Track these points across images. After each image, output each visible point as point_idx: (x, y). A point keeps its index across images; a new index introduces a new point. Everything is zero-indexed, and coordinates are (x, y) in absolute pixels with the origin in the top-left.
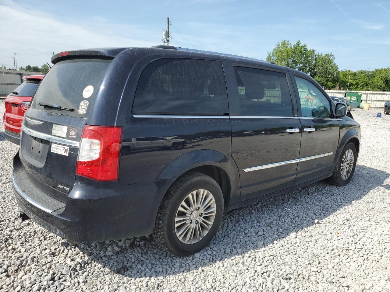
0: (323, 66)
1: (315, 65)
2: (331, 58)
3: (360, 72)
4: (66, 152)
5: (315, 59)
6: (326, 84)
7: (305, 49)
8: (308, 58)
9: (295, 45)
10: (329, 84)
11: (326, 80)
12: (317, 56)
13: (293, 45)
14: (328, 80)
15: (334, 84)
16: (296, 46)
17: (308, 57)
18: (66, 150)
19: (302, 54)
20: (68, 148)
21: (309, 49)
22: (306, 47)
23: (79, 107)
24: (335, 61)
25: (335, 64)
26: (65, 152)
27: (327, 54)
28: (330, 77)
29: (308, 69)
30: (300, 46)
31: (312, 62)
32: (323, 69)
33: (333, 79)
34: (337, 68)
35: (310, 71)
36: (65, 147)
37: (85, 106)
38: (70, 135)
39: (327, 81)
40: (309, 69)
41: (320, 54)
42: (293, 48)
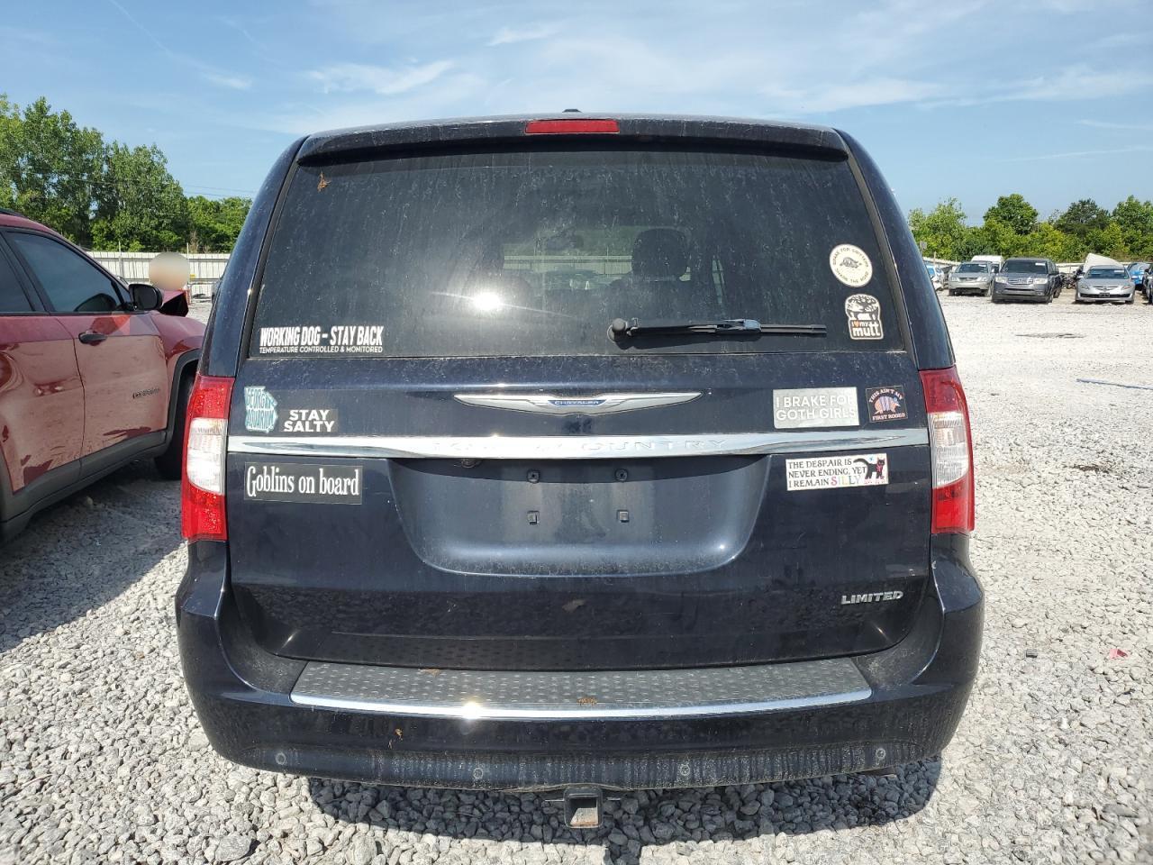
0: (136, 183)
1: (110, 178)
2: (156, 159)
3: (227, 202)
4: (874, 474)
5: (108, 160)
6: (157, 236)
7: (70, 128)
8: (84, 157)
9: (29, 109)
10: (167, 235)
11: (153, 223)
12: (112, 152)
13: (23, 108)
14: (160, 224)
15: (178, 234)
16: (32, 113)
17: (82, 151)
18: (872, 469)
19: (62, 141)
20: (883, 456)
21: (80, 127)
22: (71, 122)
23: (847, 318)
24: (170, 169)
25: (170, 178)
26: (869, 476)
27: (141, 146)
28: (164, 217)
29: (89, 189)
30: (49, 114)
31: (101, 170)
32: (140, 191)
33: (174, 222)
34: (178, 190)
35: (98, 197)
36: (867, 457)
37: (871, 314)
38: (879, 414)
39: (156, 228)
40: (94, 191)
41: (120, 146)
42: (23, 118)
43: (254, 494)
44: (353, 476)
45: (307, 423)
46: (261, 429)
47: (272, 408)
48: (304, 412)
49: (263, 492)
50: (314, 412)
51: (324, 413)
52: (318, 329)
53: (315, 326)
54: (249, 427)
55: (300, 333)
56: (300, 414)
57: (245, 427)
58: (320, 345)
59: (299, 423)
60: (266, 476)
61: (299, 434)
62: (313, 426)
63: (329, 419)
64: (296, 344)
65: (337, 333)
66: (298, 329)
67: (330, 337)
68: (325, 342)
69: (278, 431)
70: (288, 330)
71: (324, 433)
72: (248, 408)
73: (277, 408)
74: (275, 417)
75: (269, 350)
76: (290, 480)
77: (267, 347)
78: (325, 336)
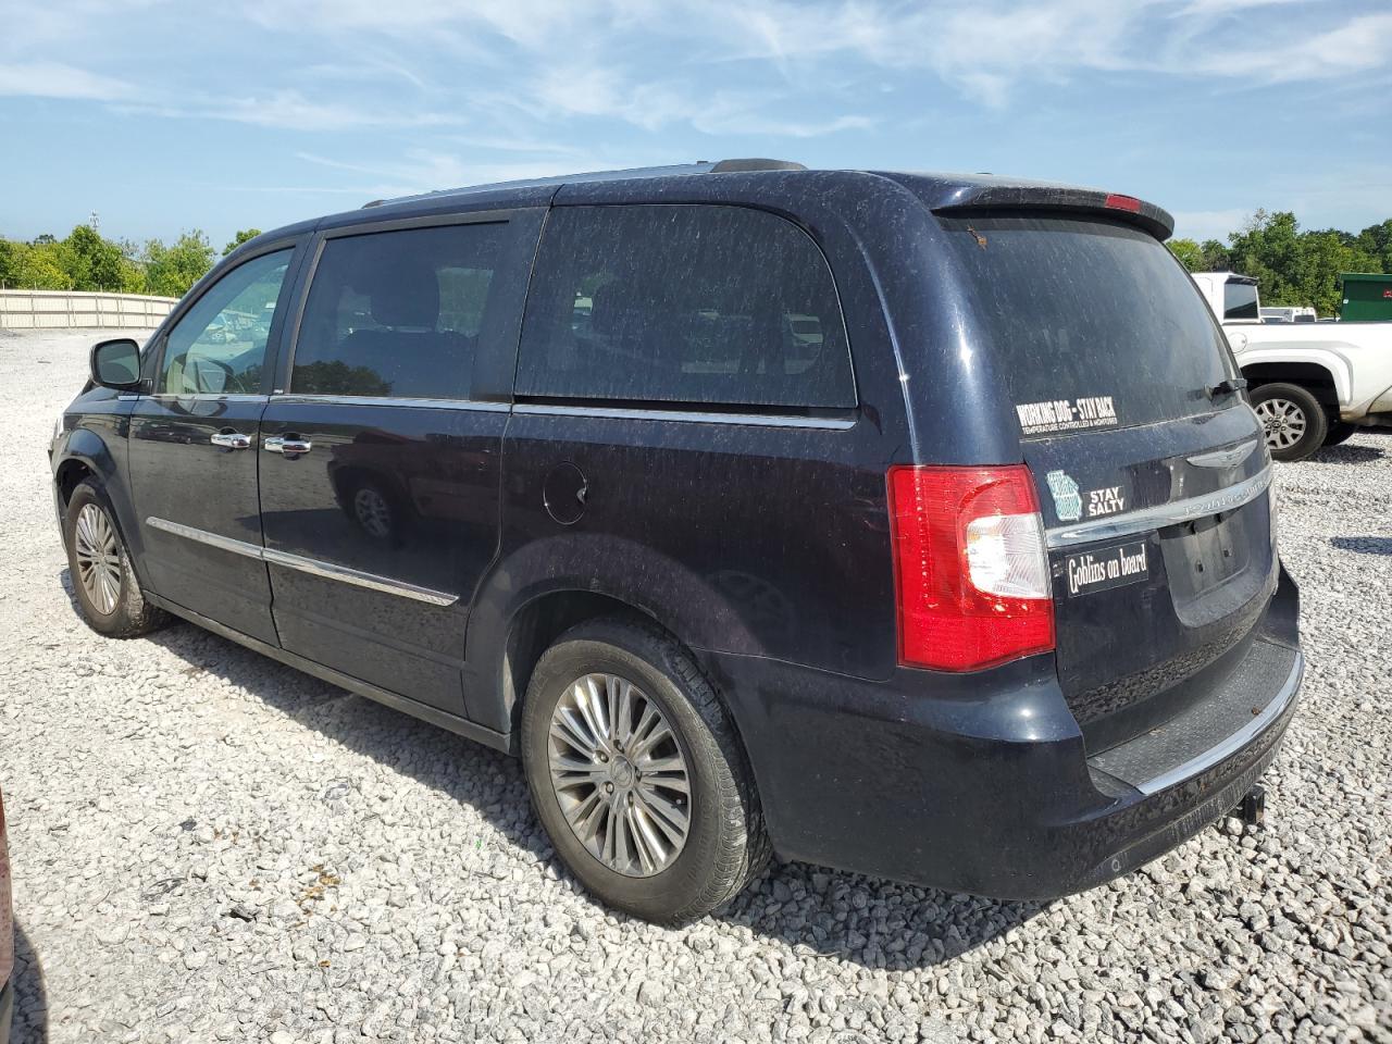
43: (1076, 590)
44: (1141, 553)
45: (1105, 504)
46: (1072, 518)
47: (1076, 493)
48: (1101, 492)
49: (1084, 586)
50: (1108, 491)
51: (1116, 490)
52: (1066, 403)
53: (1063, 400)
54: (1061, 518)
55: (1054, 409)
56: (1098, 495)
57: (1058, 519)
58: (1074, 420)
59: (1100, 505)
60: (1084, 567)
61: (1102, 516)
62: (1110, 507)
63: (1119, 497)
64: (1054, 421)
65: (1082, 406)
66: (1050, 404)
67: (1079, 412)
68: (1076, 417)
69: (1085, 518)
70: (1042, 405)
71: (1119, 512)
72: (1055, 496)
73: (1080, 492)
74: (1080, 502)
75: (1032, 431)
76: (1100, 567)
77: (1030, 427)
78: (1074, 410)
